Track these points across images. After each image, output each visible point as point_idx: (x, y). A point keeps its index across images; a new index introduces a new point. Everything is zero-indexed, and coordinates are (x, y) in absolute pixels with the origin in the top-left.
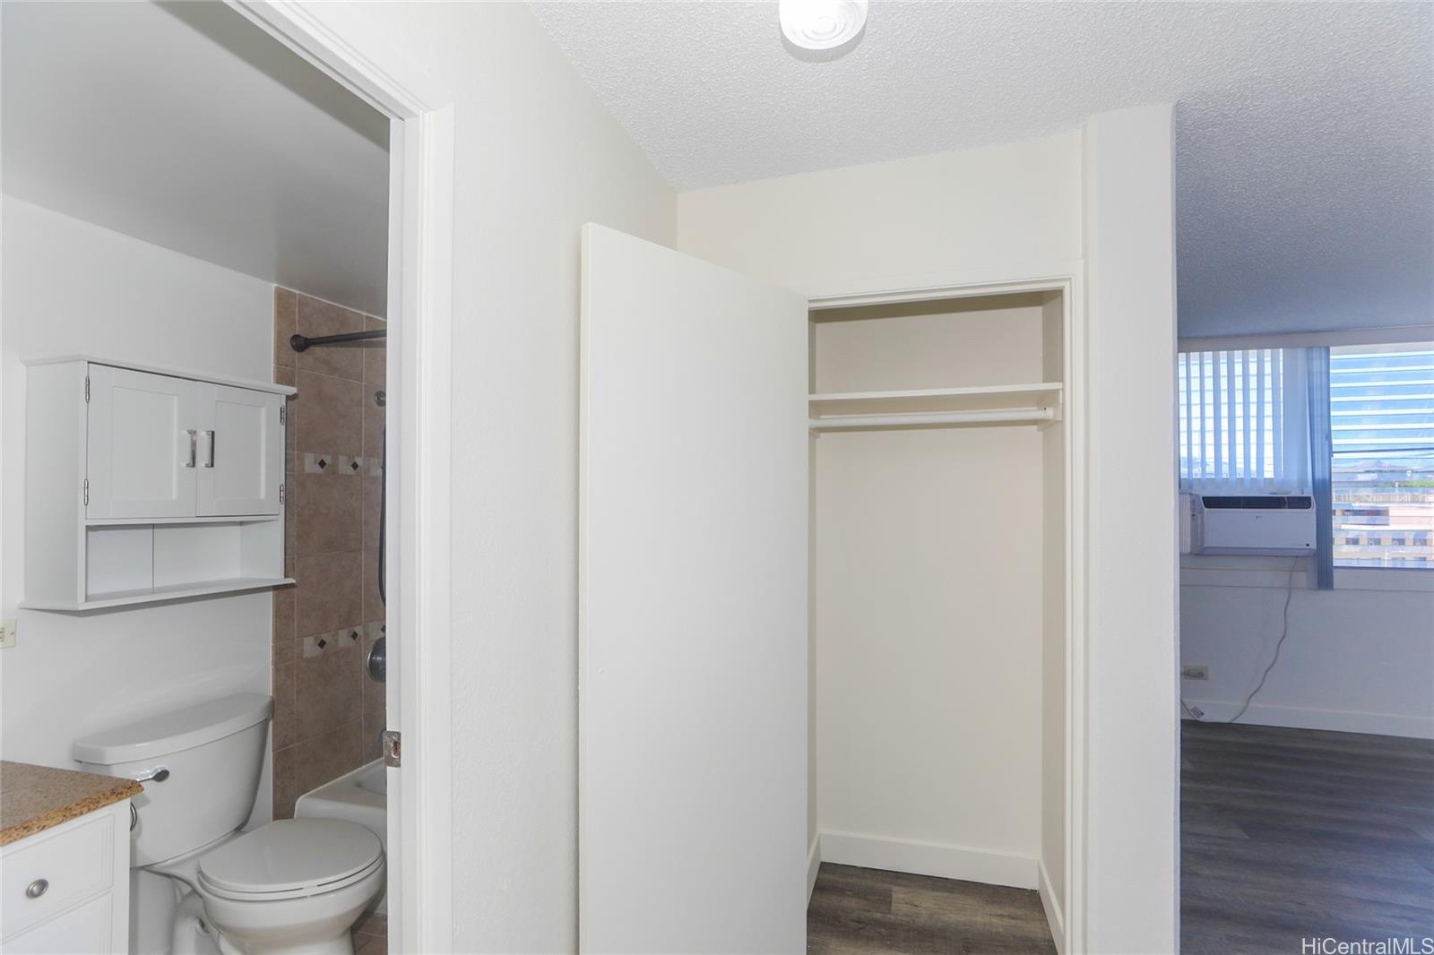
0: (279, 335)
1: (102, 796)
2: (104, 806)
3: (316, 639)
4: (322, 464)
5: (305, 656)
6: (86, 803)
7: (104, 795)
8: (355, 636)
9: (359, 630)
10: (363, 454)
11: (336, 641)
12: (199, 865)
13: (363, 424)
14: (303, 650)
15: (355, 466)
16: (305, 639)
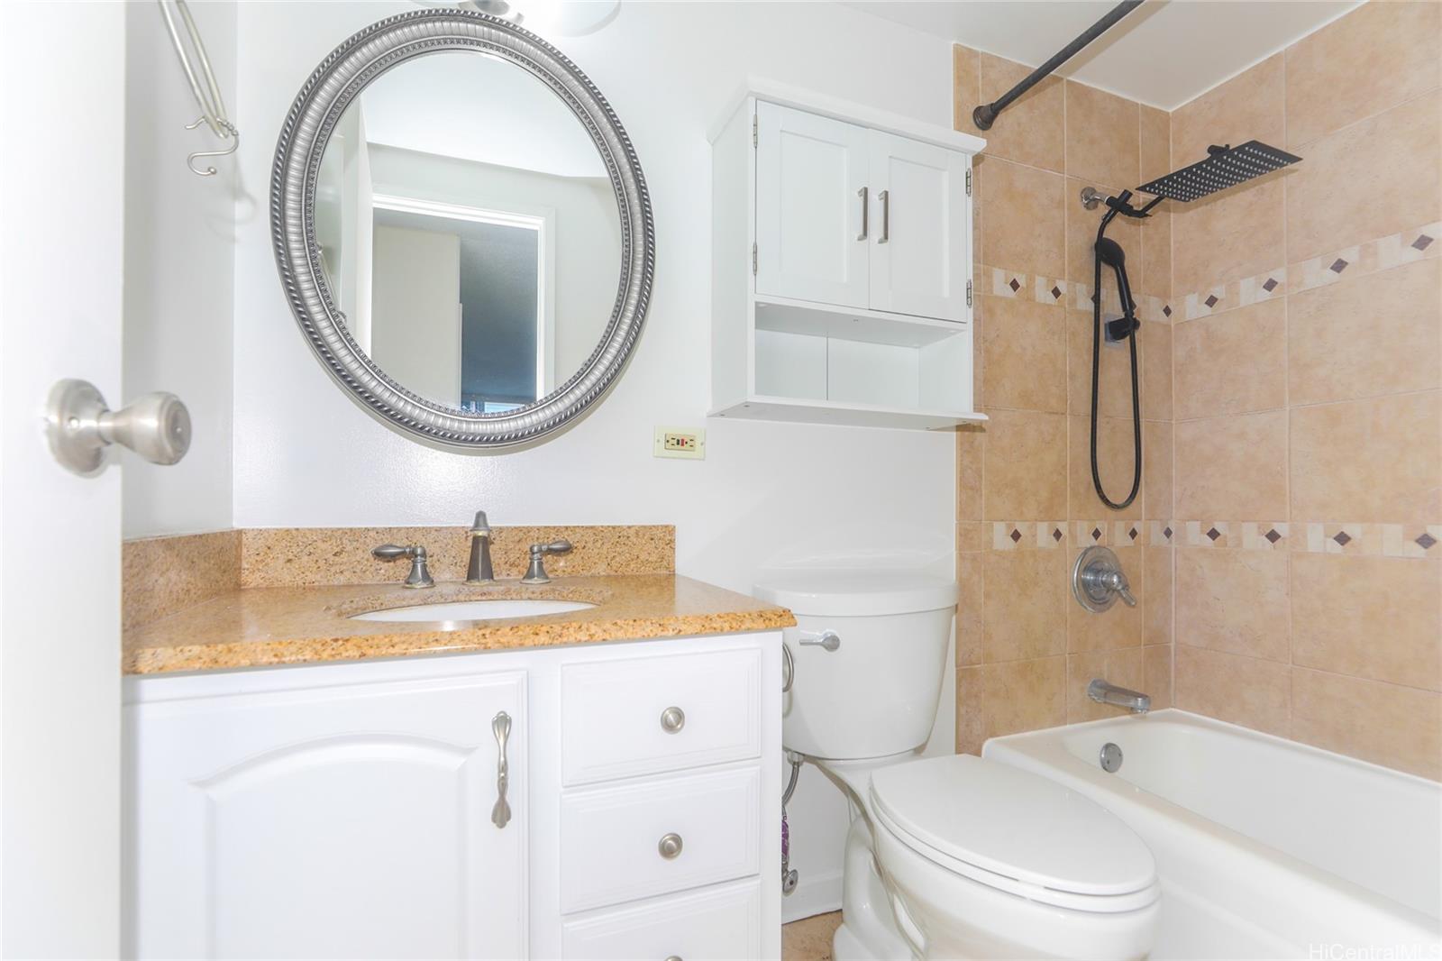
0: (959, 106)
1: (747, 616)
2: (749, 630)
3: (1009, 526)
4: (1015, 285)
5: (994, 548)
6: (730, 619)
7: (750, 615)
8: (1058, 535)
9: (1063, 527)
10: (1066, 278)
11: (1034, 536)
12: (871, 779)
13: (1066, 233)
14: (992, 539)
15: (1056, 292)
16: (995, 523)
